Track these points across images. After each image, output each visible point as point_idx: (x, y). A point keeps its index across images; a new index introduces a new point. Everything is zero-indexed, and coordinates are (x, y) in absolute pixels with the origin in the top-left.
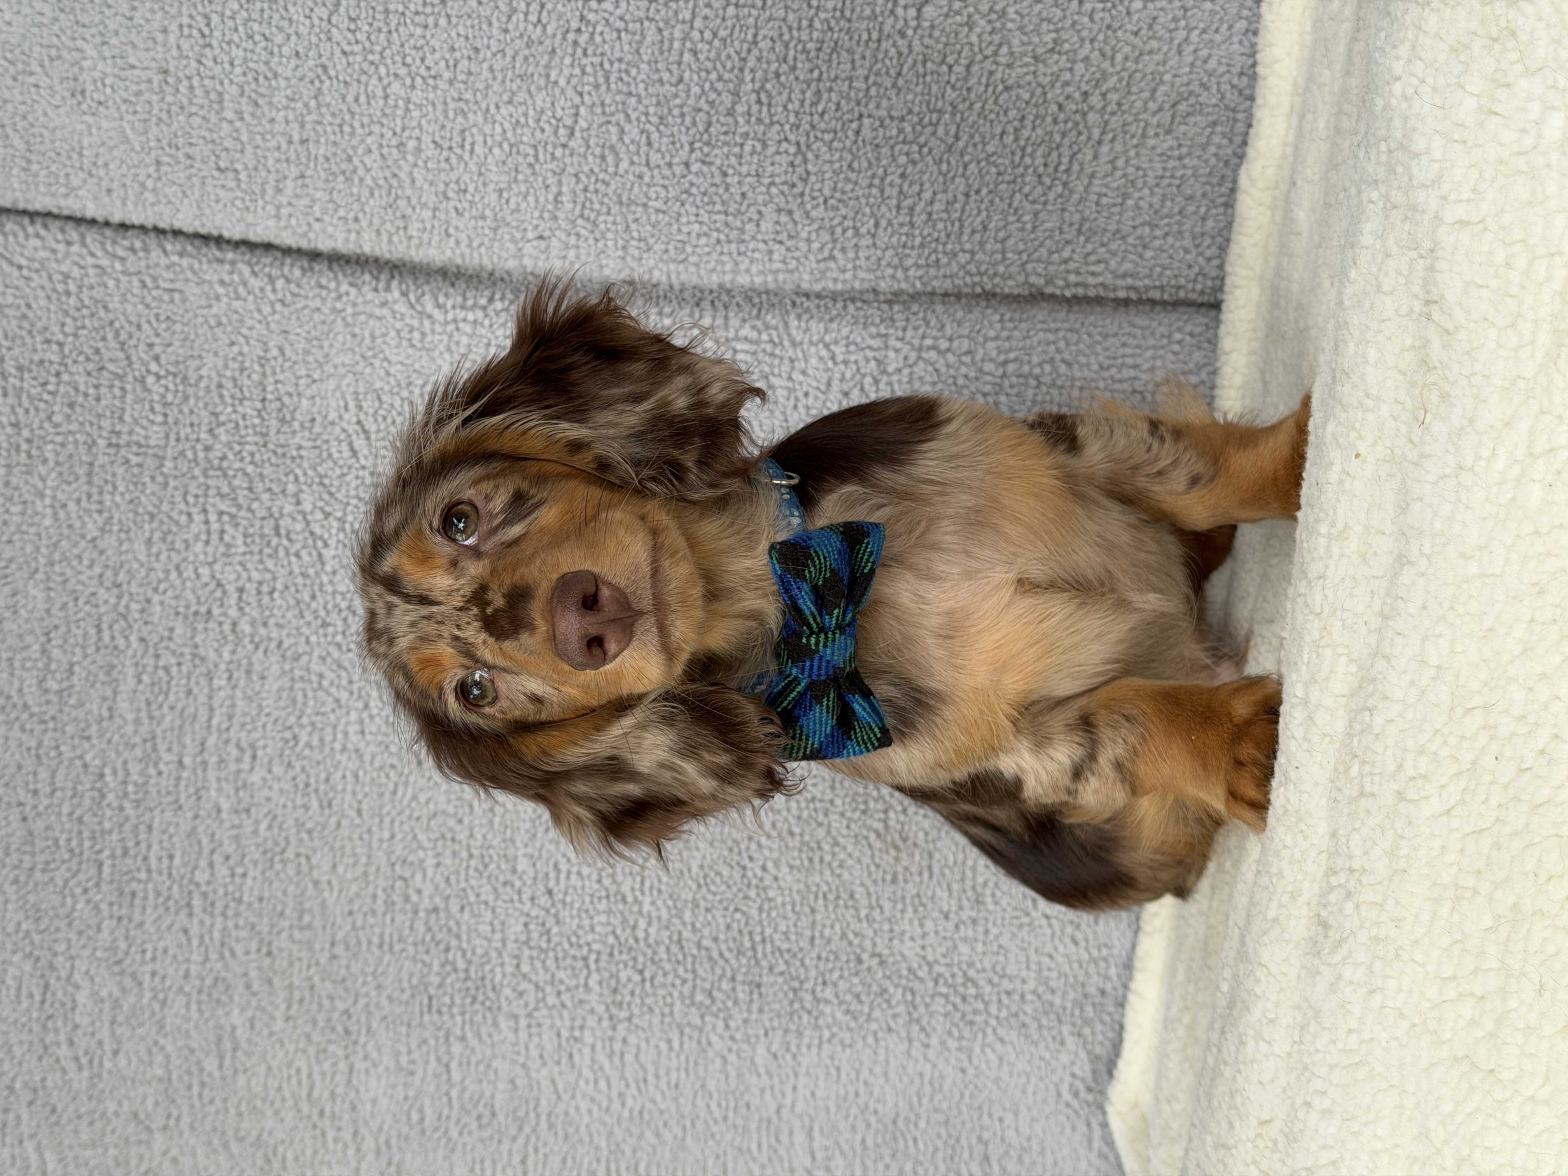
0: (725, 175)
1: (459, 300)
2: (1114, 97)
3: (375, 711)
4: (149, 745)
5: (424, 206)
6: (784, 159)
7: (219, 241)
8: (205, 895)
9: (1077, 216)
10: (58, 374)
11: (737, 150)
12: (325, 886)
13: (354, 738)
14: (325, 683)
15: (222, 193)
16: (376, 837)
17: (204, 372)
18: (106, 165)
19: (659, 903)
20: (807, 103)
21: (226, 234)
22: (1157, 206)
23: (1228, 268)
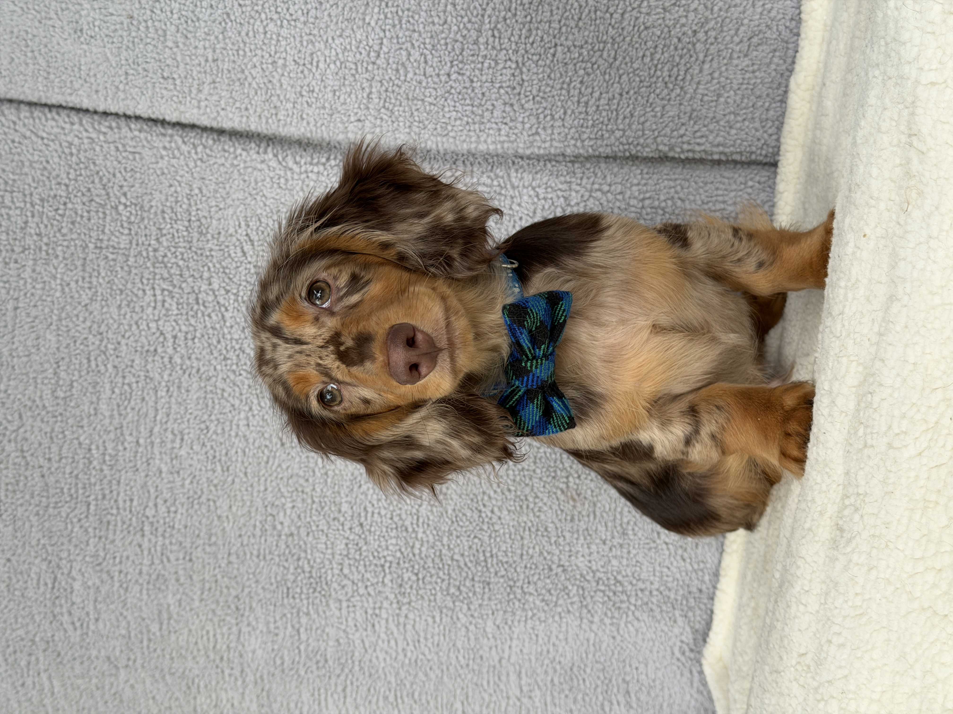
0: (472, 81)
1: (309, 159)
2: (713, 34)
3: (256, 412)
4: (119, 431)
5: (288, 100)
6: (508, 72)
7: (163, 123)
8: (152, 524)
9: (689, 109)
10: (65, 204)
11: (479, 66)
12: (224, 519)
13: (243, 429)
14: (226, 395)
15: (164, 92)
16: (256, 490)
17: (153, 203)
18: (95, 75)
19: (428, 532)
20: (523, 36)
21: (168, 118)
22: (738, 102)
23: (782, 140)
